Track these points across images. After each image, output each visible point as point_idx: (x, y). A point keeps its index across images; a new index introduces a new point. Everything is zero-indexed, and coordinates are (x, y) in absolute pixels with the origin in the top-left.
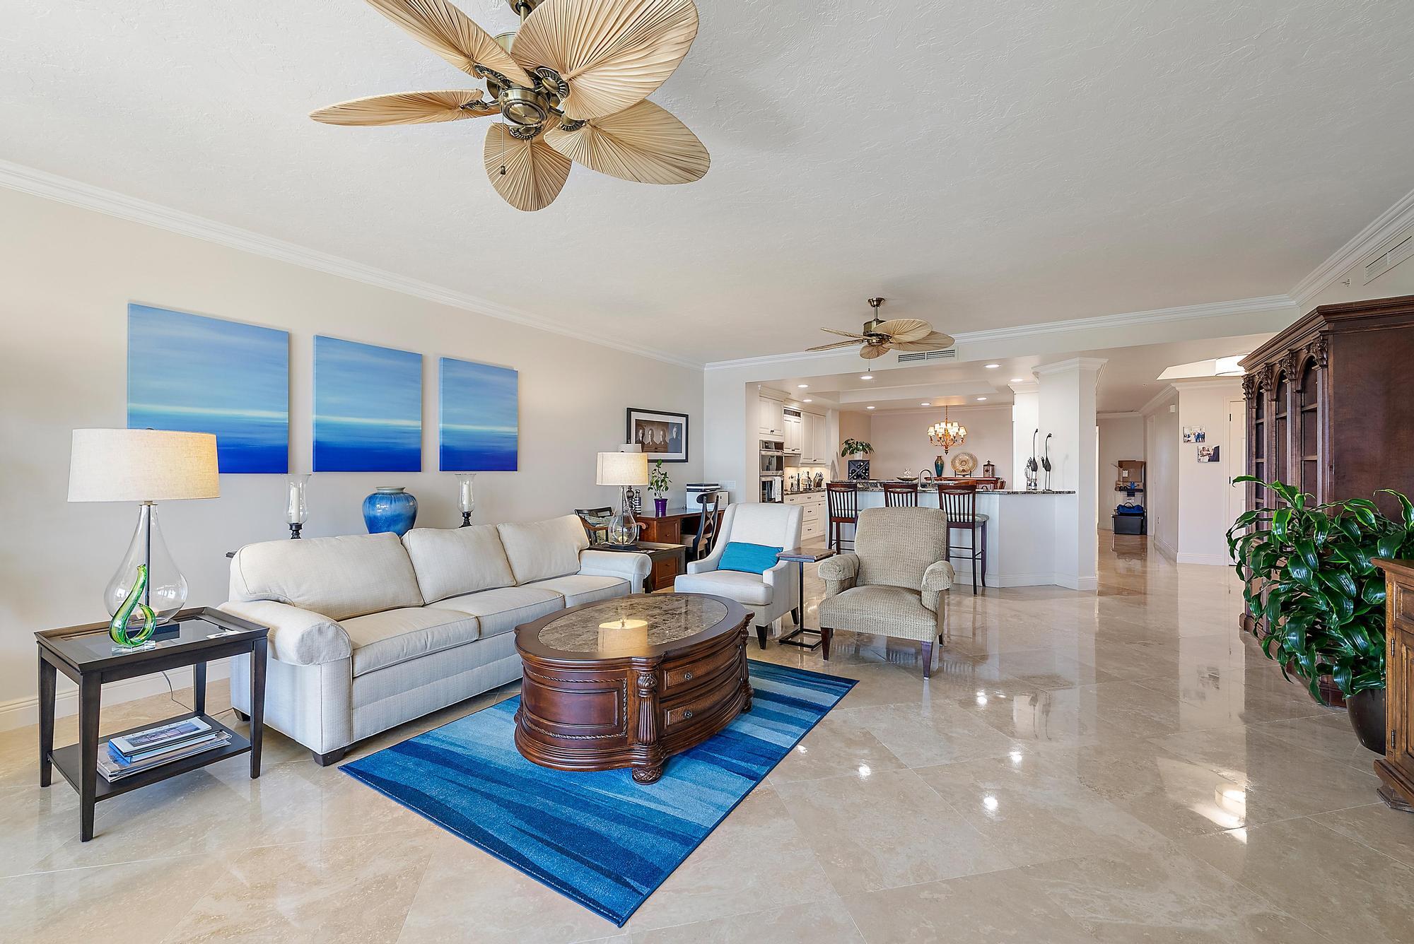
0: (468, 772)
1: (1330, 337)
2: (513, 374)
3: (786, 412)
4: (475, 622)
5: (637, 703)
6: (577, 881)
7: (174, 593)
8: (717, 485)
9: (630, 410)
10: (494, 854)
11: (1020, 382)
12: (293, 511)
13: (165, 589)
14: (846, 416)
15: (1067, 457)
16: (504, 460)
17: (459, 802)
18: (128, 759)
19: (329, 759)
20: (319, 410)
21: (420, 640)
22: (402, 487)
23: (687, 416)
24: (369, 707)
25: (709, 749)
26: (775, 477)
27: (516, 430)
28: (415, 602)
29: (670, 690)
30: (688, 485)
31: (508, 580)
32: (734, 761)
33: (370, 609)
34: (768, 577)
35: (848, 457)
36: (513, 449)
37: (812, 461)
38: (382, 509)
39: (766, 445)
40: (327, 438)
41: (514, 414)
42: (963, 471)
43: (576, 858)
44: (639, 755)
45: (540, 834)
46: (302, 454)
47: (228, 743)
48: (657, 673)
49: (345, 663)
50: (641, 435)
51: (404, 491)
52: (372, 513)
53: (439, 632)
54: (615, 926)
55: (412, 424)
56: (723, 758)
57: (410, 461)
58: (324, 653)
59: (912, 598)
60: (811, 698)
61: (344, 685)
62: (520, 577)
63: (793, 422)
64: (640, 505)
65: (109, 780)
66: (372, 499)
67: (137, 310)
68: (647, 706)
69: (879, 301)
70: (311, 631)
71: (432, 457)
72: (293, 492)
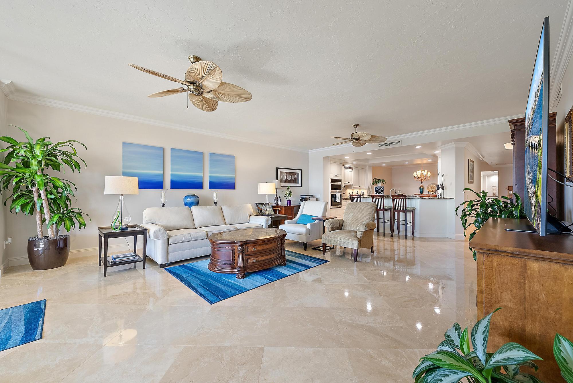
0: (195, 272)
1: (515, 132)
2: (233, 157)
3: (346, 168)
4: (206, 233)
5: (238, 255)
6: (207, 296)
7: (128, 219)
8: (312, 195)
9: (277, 168)
10: (191, 289)
11: (439, 153)
12: (162, 200)
13: (126, 218)
14: (375, 169)
15: (451, 184)
16: (230, 186)
17: (189, 278)
18: (115, 259)
19: (162, 266)
20: (172, 170)
21: (188, 236)
22: (195, 193)
23: (301, 170)
24: (173, 253)
25: (264, 274)
26: (337, 193)
27: (234, 176)
28: (193, 227)
29: (248, 253)
30: (301, 195)
31: (223, 223)
32: (269, 277)
33: (179, 228)
34: (309, 226)
35: (375, 185)
36: (234, 182)
37: (358, 187)
38: (189, 200)
39: (333, 180)
40: (175, 179)
41: (234, 171)
42: (433, 191)
43: (210, 291)
44: (238, 270)
45: (204, 286)
46: (167, 184)
47: (138, 259)
48: (244, 247)
49: (166, 240)
50: (282, 177)
51: (195, 195)
52: (186, 201)
53: (194, 235)
54: (210, 304)
55: (200, 174)
56: (267, 276)
57: (199, 186)
58: (160, 237)
59: (353, 234)
60: (309, 264)
61: (166, 246)
62: (227, 222)
63: (348, 171)
64: (280, 202)
65: (111, 263)
66: (186, 197)
67: (125, 144)
68: (240, 256)
69: (357, 125)
70: (157, 230)
71: (206, 185)
72: (163, 194)
